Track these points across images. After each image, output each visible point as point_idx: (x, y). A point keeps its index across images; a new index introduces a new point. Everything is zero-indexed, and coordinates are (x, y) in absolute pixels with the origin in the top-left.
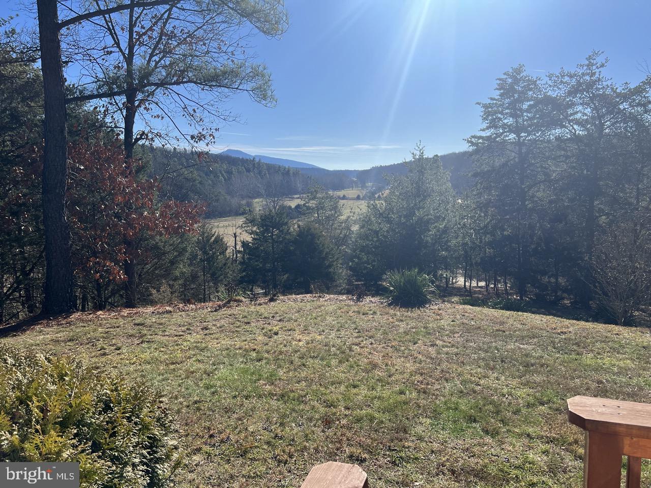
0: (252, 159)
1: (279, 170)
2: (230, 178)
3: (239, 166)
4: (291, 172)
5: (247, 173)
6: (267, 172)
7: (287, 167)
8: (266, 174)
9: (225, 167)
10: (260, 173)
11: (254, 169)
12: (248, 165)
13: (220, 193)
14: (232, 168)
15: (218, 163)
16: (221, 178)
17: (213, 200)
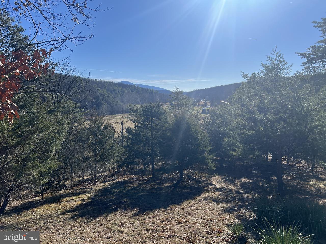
2: (123, 95)
3: (127, 89)
5: (132, 92)
9: (121, 89)
10: (138, 92)
12: (132, 88)
13: (118, 101)
14: (124, 90)
15: (117, 87)
16: (119, 94)
17: (114, 105)
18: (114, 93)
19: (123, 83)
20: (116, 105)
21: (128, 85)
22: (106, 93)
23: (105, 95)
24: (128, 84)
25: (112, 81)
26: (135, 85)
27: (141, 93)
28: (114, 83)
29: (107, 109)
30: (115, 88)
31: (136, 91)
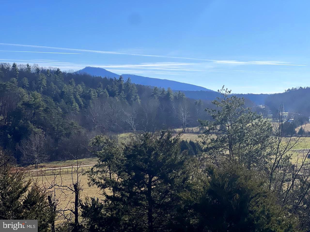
0: (118, 79)
1: (155, 93)
2: (86, 106)
3: (100, 89)
4: (172, 96)
5: (111, 97)
6: (138, 97)
7: (166, 90)
8: (137, 99)
9: (81, 90)
10: (128, 98)
11: (120, 92)
12: (112, 87)
13: (72, 124)
14: (90, 91)
15: (71, 84)
16: (75, 104)
17: (62, 135)
18: (63, 102)
19: (88, 73)
20: (68, 135)
21: (100, 77)
22: (42, 103)
23: (38, 107)
24: (103, 77)
25: (58, 70)
26: (120, 79)
27: (136, 99)
28: (64, 74)
29: (42, 145)
30: (67, 88)
31: (123, 94)
